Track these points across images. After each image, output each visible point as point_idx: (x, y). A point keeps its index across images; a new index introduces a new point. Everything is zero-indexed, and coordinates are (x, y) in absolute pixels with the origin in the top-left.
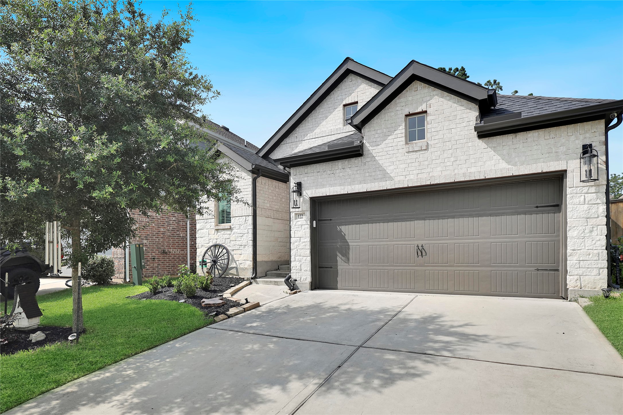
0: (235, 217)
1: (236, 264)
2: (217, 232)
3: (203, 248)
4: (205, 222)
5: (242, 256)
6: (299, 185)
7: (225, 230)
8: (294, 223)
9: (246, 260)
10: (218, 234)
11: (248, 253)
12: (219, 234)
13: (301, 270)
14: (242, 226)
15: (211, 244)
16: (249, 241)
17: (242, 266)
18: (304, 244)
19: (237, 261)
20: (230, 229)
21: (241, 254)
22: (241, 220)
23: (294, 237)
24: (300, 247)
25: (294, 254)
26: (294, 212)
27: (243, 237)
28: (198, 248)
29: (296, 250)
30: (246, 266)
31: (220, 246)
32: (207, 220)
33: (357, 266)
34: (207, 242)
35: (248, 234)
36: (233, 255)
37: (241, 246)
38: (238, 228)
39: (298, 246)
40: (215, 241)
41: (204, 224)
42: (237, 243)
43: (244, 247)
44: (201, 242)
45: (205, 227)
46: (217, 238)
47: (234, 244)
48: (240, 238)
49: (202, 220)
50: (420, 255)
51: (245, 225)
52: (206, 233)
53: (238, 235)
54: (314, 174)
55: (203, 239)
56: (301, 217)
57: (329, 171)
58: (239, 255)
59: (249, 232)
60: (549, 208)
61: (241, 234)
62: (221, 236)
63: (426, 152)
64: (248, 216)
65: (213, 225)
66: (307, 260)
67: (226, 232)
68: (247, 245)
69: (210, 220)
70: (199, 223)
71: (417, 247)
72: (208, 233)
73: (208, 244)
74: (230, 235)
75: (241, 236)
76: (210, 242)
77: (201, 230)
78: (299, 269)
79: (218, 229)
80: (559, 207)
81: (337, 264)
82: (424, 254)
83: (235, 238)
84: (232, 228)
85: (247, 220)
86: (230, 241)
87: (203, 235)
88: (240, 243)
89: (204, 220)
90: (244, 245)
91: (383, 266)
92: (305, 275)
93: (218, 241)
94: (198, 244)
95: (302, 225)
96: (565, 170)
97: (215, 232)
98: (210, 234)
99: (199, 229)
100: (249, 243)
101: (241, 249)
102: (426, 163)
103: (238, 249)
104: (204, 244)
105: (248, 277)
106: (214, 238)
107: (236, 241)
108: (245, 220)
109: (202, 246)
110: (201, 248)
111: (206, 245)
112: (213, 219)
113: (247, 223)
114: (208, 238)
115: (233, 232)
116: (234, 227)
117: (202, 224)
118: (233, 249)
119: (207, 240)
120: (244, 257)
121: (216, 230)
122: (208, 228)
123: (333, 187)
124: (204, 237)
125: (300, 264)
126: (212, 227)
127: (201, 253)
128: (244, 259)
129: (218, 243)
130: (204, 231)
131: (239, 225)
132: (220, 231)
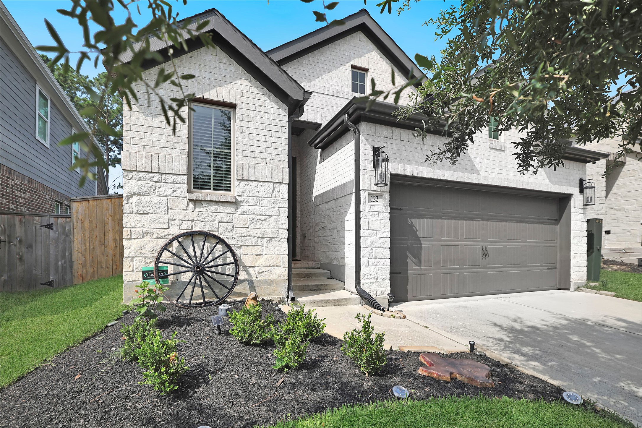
0: (247, 180)
1: (248, 273)
2: (194, 205)
3: (146, 239)
4: (155, 179)
5: (263, 259)
6: (377, 151)
7: (220, 204)
8: (367, 208)
9: (273, 266)
10: (197, 210)
11: (277, 252)
12: (202, 210)
13: (377, 279)
14: (265, 202)
15: (175, 231)
16: (280, 231)
17: (262, 278)
18: (382, 240)
19: (250, 267)
20: (235, 204)
21: (260, 255)
22: (262, 189)
23: (368, 230)
24: (376, 245)
25: (367, 255)
26: (367, 190)
27: (267, 222)
28: (130, 239)
29: (370, 248)
30: (273, 277)
31: (207, 236)
32: (164, 176)
33: (429, 269)
34: (161, 226)
35: (278, 216)
36: (242, 255)
37: (260, 239)
38: (255, 204)
39: (373, 243)
40: (190, 224)
41: (151, 183)
42: (251, 233)
43: (269, 242)
44: (139, 225)
45: (156, 191)
46: (196, 219)
47: (243, 235)
48: (258, 223)
49: (143, 174)
50: (484, 256)
51: (272, 198)
52: (158, 205)
53: (254, 216)
54: (397, 141)
55: (149, 219)
56: (376, 200)
57: (415, 144)
58: (255, 256)
59: (281, 214)
60: (553, 221)
61: (261, 215)
62: (206, 215)
63: (503, 153)
64: (281, 183)
65: (181, 190)
66: (386, 264)
67: (221, 208)
68: (274, 238)
69: (174, 177)
70: (134, 178)
71: (483, 248)
72: (164, 206)
73: (164, 230)
74: (234, 215)
75: (263, 220)
76: (173, 227)
77: (142, 197)
78: (374, 277)
79: (200, 199)
80: (557, 221)
81: (407, 269)
82: (487, 256)
83: (246, 222)
84: (240, 201)
85: (277, 191)
86: (233, 227)
87: (149, 208)
88: (259, 232)
89: (154, 175)
90: (269, 237)
91: (454, 269)
92: (383, 285)
93: (196, 224)
94: (130, 229)
95: (379, 212)
96: (573, 194)
97: (188, 205)
98: (171, 209)
99: (135, 194)
100: (282, 234)
101: (261, 245)
102: (503, 164)
103: (253, 244)
104: (150, 230)
105: (281, 297)
106: (186, 218)
107: (248, 228)
108: (272, 190)
109: (143, 234)
110: (139, 240)
111: (158, 232)
112: (182, 176)
113: (276, 196)
114: (164, 216)
115: (243, 210)
116: (244, 201)
117: (143, 182)
118: (241, 244)
119: (161, 220)
120: (268, 259)
121: (191, 200)
122: (165, 195)
123: (421, 166)
124: (152, 214)
125: (376, 270)
126: (177, 194)
127: (143, 251)
128: (269, 264)
129: (196, 228)
130: (152, 199)
131: (257, 197)
132: (205, 204)
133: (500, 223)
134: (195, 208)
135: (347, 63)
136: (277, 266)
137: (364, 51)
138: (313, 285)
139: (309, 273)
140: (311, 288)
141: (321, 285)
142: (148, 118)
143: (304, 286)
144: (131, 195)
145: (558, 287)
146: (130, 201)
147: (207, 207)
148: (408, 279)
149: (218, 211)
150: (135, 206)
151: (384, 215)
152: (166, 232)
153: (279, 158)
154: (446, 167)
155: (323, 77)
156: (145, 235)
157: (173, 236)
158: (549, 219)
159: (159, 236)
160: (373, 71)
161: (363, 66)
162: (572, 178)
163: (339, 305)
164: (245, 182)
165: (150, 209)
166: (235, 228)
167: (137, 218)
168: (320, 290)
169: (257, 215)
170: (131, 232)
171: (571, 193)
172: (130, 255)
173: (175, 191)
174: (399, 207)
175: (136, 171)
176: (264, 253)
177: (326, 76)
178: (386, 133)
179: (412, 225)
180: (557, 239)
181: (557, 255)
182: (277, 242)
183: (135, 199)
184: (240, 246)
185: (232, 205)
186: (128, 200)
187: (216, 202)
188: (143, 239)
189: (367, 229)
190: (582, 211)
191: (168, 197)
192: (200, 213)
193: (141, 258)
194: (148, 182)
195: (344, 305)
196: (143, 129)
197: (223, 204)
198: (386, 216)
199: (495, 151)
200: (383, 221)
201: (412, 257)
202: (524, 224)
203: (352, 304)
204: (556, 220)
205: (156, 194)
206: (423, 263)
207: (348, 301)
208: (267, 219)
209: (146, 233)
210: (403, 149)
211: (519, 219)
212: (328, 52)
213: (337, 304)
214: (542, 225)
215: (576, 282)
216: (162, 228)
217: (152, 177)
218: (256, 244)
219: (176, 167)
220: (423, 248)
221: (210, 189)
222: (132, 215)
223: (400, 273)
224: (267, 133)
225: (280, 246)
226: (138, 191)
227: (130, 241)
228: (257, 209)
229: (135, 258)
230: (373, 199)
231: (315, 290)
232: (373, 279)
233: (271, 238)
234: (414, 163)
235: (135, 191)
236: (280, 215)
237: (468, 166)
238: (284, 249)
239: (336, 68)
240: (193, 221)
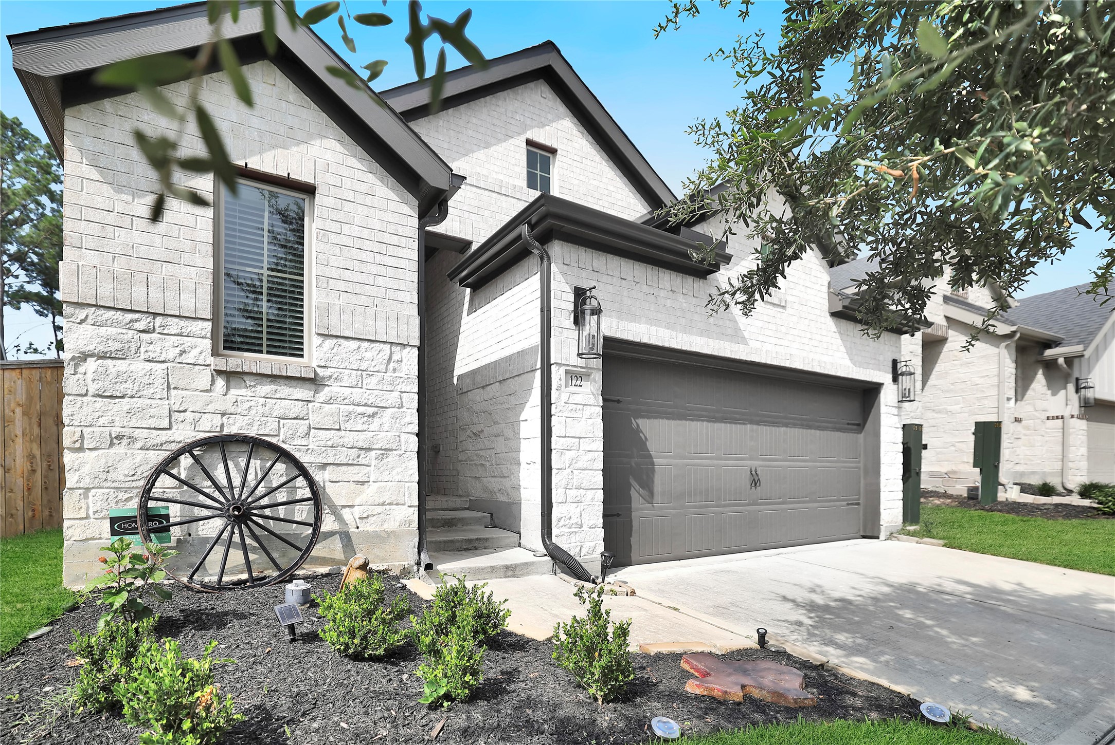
0: (337, 337)
1: (339, 518)
2: (228, 382)
4: (140, 326)
5: (370, 489)
6: (580, 294)
7: (282, 381)
8: (564, 397)
9: (390, 504)
10: (233, 391)
11: (397, 478)
12: (243, 392)
13: (581, 527)
14: (374, 381)
15: (184, 434)
16: (403, 437)
17: (368, 527)
18: (590, 455)
19: (344, 507)
20: (314, 382)
21: (363, 483)
22: (368, 355)
23: (565, 437)
24: (580, 465)
25: (564, 483)
26: (565, 365)
27: (376, 421)
28: (80, 450)
29: (569, 470)
30: (390, 526)
32: (159, 320)
33: (667, 508)
34: (153, 423)
35: (399, 408)
36: (328, 484)
37: (363, 452)
38: (354, 383)
39: (574, 461)
40: (217, 421)
41: (131, 332)
42: (346, 440)
43: (381, 458)
44: (101, 421)
45: (142, 350)
46: (232, 410)
47: (330, 443)
48: (360, 420)
49: (112, 312)
50: (753, 485)
51: (388, 374)
52: (146, 380)
53: (351, 408)
54: (615, 279)
55: (126, 408)
56: (578, 383)
57: (645, 286)
58: (353, 485)
59: (404, 404)
60: (855, 427)
61: (365, 405)
62: (253, 403)
63: (784, 311)
64: (404, 345)
65: (198, 350)
66: (596, 500)
67: (285, 390)
68: (391, 450)
69: (182, 323)
70: (89, 321)
71: (751, 471)
72: (160, 382)
73: (159, 432)
74: (310, 405)
75: (369, 416)
76: (181, 426)
77: (109, 362)
78: (576, 523)
79: (240, 370)
80: (860, 426)
81: (631, 508)
82: (758, 484)
83: (336, 418)
84: (323, 378)
85: (398, 361)
86: (310, 428)
87: (124, 385)
88: (361, 440)
89: (137, 316)
90: (381, 449)
91: (707, 507)
92: (592, 537)
93: (231, 421)
94: (80, 429)
95: (584, 405)
96: (883, 384)
97: (213, 382)
98: (175, 388)
99: (92, 356)
100: (407, 442)
101: (366, 463)
102: (784, 329)
103: (350, 462)
104: (126, 432)
105: (406, 563)
106: (210, 408)
107: (339, 430)
108: (387, 357)
109: (112, 440)
110: (101, 451)
111: (145, 436)
112: (200, 322)
113: (394, 370)
114: (160, 402)
115: (329, 395)
116: (330, 377)
117: (112, 331)
118: (325, 461)
119: (153, 411)
120: (379, 492)
121: (219, 372)
122: (162, 359)
123: (655, 326)
124: (132, 397)
125: (578, 510)
126: (189, 358)
127: (110, 476)
128: (381, 501)
129: (233, 428)
130: (132, 368)
131: (358, 370)
132: (249, 381)
133: (778, 429)
134: (228, 389)
135: (519, 134)
136: (397, 504)
137: (550, 117)
138: (462, 541)
139: (452, 519)
140: (458, 545)
141: (477, 539)
142: (124, 197)
143: (445, 542)
144: (84, 357)
145: (862, 533)
146: (81, 369)
147: (254, 386)
148: (631, 526)
149: (277, 396)
150: (93, 381)
151: (592, 411)
152: (164, 436)
153: (401, 296)
154: (695, 329)
155: (475, 155)
156: (115, 441)
157: (181, 445)
158: (848, 424)
159: (148, 445)
160: (564, 153)
161: (548, 143)
162: (881, 358)
163: (514, 576)
164: (334, 341)
165: (128, 388)
166: (313, 431)
167: (98, 405)
168: (476, 548)
169: (358, 405)
170: (82, 436)
171: (881, 381)
172: (81, 485)
173: (185, 352)
174: (617, 398)
175: (96, 306)
176: (372, 479)
177: (481, 154)
178: (596, 264)
179: (638, 431)
180: (860, 456)
181: (860, 482)
182: (397, 458)
183: (91, 365)
184: (324, 466)
185: (308, 385)
186: (76, 366)
187: (273, 378)
188: (112, 451)
189: (564, 435)
190: (895, 411)
191: (169, 365)
192: (240, 398)
193: (107, 491)
194: (124, 331)
195: (523, 575)
196: (111, 218)
197: (287, 382)
198: (596, 412)
199: (771, 307)
200: (590, 422)
201: (637, 487)
202: (813, 431)
203: (537, 573)
204: (858, 425)
205: (142, 357)
206: (657, 498)
207: (531, 568)
208: (377, 413)
209: (119, 437)
210: (625, 293)
211: (805, 423)
212: (485, 110)
213: (510, 573)
214: (839, 433)
215: (888, 525)
216: (155, 429)
217: (132, 321)
218: (355, 462)
219: (188, 304)
220: (656, 470)
221: (261, 352)
222: (85, 399)
223: (618, 515)
224: (377, 247)
225: (404, 465)
226: (101, 348)
227: (81, 455)
228: (357, 394)
229: (93, 491)
230: (574, 382)
231: (466, 550)
232: (573, 526)
233: (385, 450)
234: (644, 319)
235: (91, 348)
236: (402, 407)
237: (729, 330)
238: (410, 472)
239: (499, 141)
240: (223, 415)
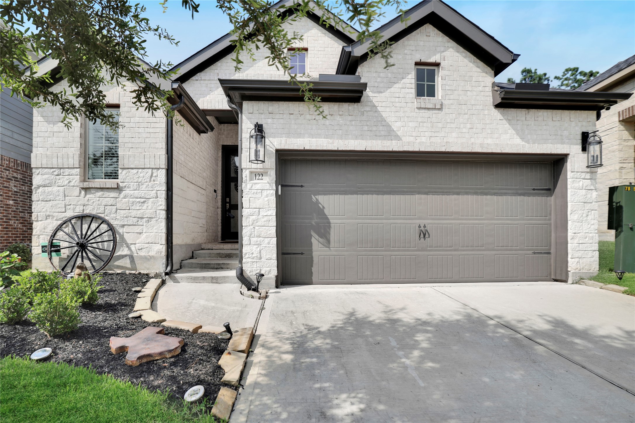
0: (128, 168)
1: (130, 249)
2: (85, 192)
3: (49, 221)
4: (56, 173)
5: (144, 236)
7: (105, 190)
8: (250, 186)
9: (151, 243)
10: (88, 196)
11: (155, 231)
12: (91, 196)
13: (260, 259)
14: (144, 186)
15: (70, 214)
16: (158, 212)
17: (142, 253)
18: (266, 218)
19: (132, 244)
20: (118, 189)
21: (140, 233)
22: (142, 175)
23: (249, 209)
24: (259, 223)
25: (248, 233)
26: (249, 168)
27: (146, 204)
28: (37, 221)
29: (251, 228)
30: (152, 254)
31: (93, 217)
32: (62, 170)
33: (341, 251)
34: (60, 210)
35: (156, 198)
36: (125, 234)
37: (140, 219)
38: (135, 188)
39: (255, 222)
40: (82, 208)
41: (53, 176)
42: (132, 214)
43: (148, 221)
44: (43, 210)
45: (57, 182)
46: (87, 203)
47: (125, 216)
48: (138, 205)
49: (47, 169)
50: (422, 237)
51: (151, 183)
52: (57, 194)
53: (134, 199)
54: (284, 115)
55: (51, 205)
56: (260, 178)
57: (308, 115)
58: (136, 234)
59: (159, 196)
60: (543, 191)
61: (140, 198)
62: (94, 200)
64: (158, 168)
65: (75, 180)
66: (271, 244)
67: (107, 194)
68: (152, 218)
69: (70, 170)
70: (40, 174)
71: (419, 227)
72: (62, 194)
73: (62, 213)
74: (117, 199)
75: (142, 203)
76: (69, 211)
77: (46, 188)
78: (257, 257)
79: (88, 187)
80: (551, 191)
81: (311, 249)
82: (427, 236)
83: (127, 205)
84: (122, 187)
85: (155, 176)
86: (117, 209)
87: (50, 196)
88: (139, 214)
89: (54, 170)
90: (147, 218)
91: (376, 250)
92: (268, 265)
93: (87, 208)
94: (36, 213)
95: (262, 190)
96: (568, 154)
97: (80, 192)
98: (67, 196)
99: (41, 186)
100: (159, 214)
101: (141, 224)
102: (440, 125)
103: (134, 224)
104: (51, 214)
105: (158, 271)
106: (79, 203)
107: (129, 209)
108: (150, 175)
109: (46, 217)
110: (43, 221)
111: (57, 215)
112: (76, 169)
113: (154, 181)
114: (62, 202)
115: (125, 194)
116: (125, 186)
117: (47, 176)
118: (123, 224)
119: (59, 205)
120: (147, 237)
121: (83, 188)
122: (62, 185)
123: (316, 138)
124: (53, 201)
125: (258, 249)
126: (72, 184)
127: (46, 231)
128: (147, 242)
129: (87, 212)
130: (53, 189)
131: (137, 182)
132: (93, 191)
133: (448, 197)
134: (86, 195)
136: (155, 243)
142: (51, 125)
144: (39, 187)
145: (553, 277)
146: (38, 192)
147: (95, 193)
149: (104, 196)
150: (41, 195)
151: (268, 193)
152: (64, 215)
153: (157, 146)
156: (48, 217)
157: (67, 218)
159: (58, 218)
162: (566, 133)
163: (217, 283)
164: (127, 170)
165: (51, 197)
166: (118, 211)
167: (42, 204)
169: (137, 198)
170: (37, 216)
172: (37, 234)
173: (70, 181)
174: (300, 184)
175: (42, 168)
176: (144, 232)
178: (272, 109)
179: (317, 203)
180: (550, 214)
181: (551, 236)
182: (155, 222)
183: (41, 189)
184: (123, 226)
185: (116, 190)
186: (36, 190)
187: (102, 189)
188: (46, 221)
189: (248, 207)
191: (65, 187)
192: (90, 198)
193: (44, 236)
194: (51, 176)
196: (47, 134)
197: (108, 190)
198: (271, 193)
199: (426, 111)
200: (267, 199)
201: (317, 237)
202: (489, 197)
204: (548, 190)
205: (57, 185)
206: (333, 244)
207: (227, 279)
208: (145, 201)
209: (49, 216)
210: (293, 122)
211: (479, 191)
213: (215, 281)
214: (523, 197)
216: (60, 212)
217: (53, 172)
218: (136, 224)
219: (71, 162)
220: (332, 227)
221: (102, 178)
222: (39, 202)
223: (302, 254)
225: (158, 225)
226: (43, 183)
227: (37, 223)
228: (136, 193)
230: (257, 178)
231: (216, 269)
232: (255, 258)
233: (150, 218)
234: (307, 135)
235: (40, 183)
236: (157, 197)
237: (383, 132)
238: (161, 228)
240: (84, 206)
